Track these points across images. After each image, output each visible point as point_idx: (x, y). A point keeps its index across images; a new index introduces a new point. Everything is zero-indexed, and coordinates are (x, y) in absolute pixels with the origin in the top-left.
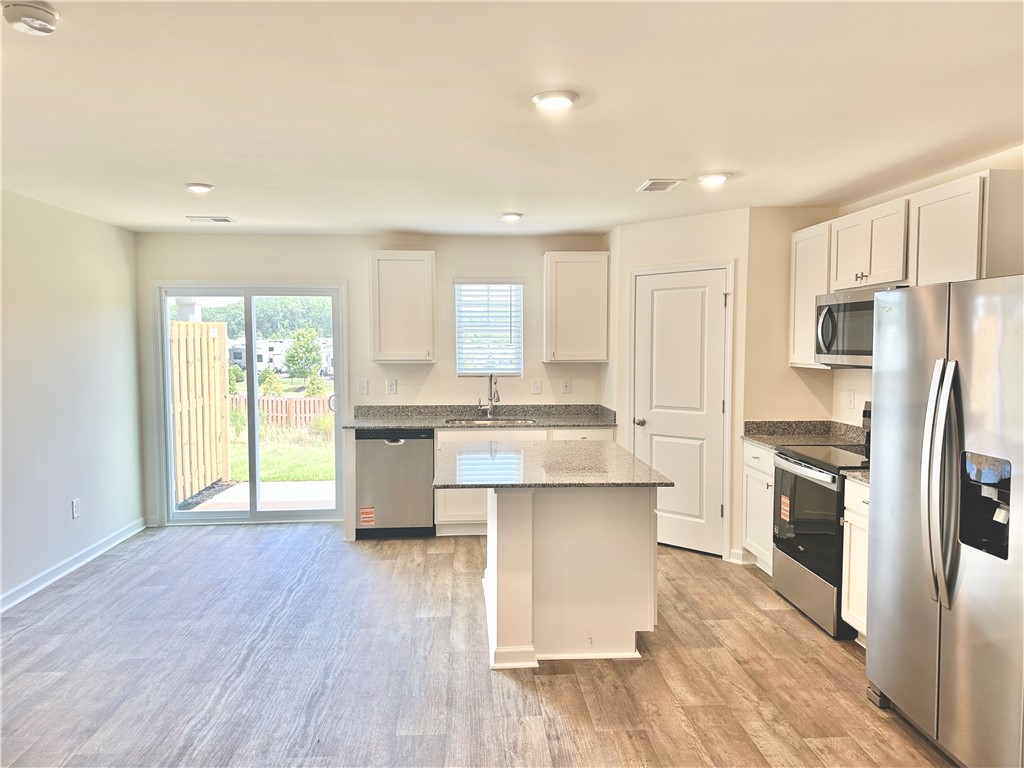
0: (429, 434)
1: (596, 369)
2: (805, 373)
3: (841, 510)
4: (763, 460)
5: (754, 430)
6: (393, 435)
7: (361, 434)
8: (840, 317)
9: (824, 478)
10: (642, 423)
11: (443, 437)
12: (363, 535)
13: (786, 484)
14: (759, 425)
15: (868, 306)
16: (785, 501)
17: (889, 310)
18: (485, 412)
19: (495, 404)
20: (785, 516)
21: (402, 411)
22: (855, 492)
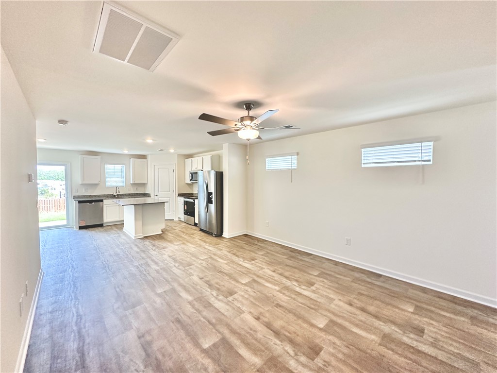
0: (102, 201)
1: (144, 185)
2: (188, 184)
3: (194, 205)
4: (182, 200)
5: (180, 195)
6: (91, 202)
7: (80, 202)
8: (194, 175)
9: (192, 200)
10: (157, 196)
11: (105, 202)
12: (81, 228)
13: (186, 203)
14: (180, 194)
15: (197, 173)
16: (186, 206)
17: (200, 174)
18: (115, 196)
19: (118, 193)
20: (186, 209)
21: (90, 196)
22: (196, 202)
